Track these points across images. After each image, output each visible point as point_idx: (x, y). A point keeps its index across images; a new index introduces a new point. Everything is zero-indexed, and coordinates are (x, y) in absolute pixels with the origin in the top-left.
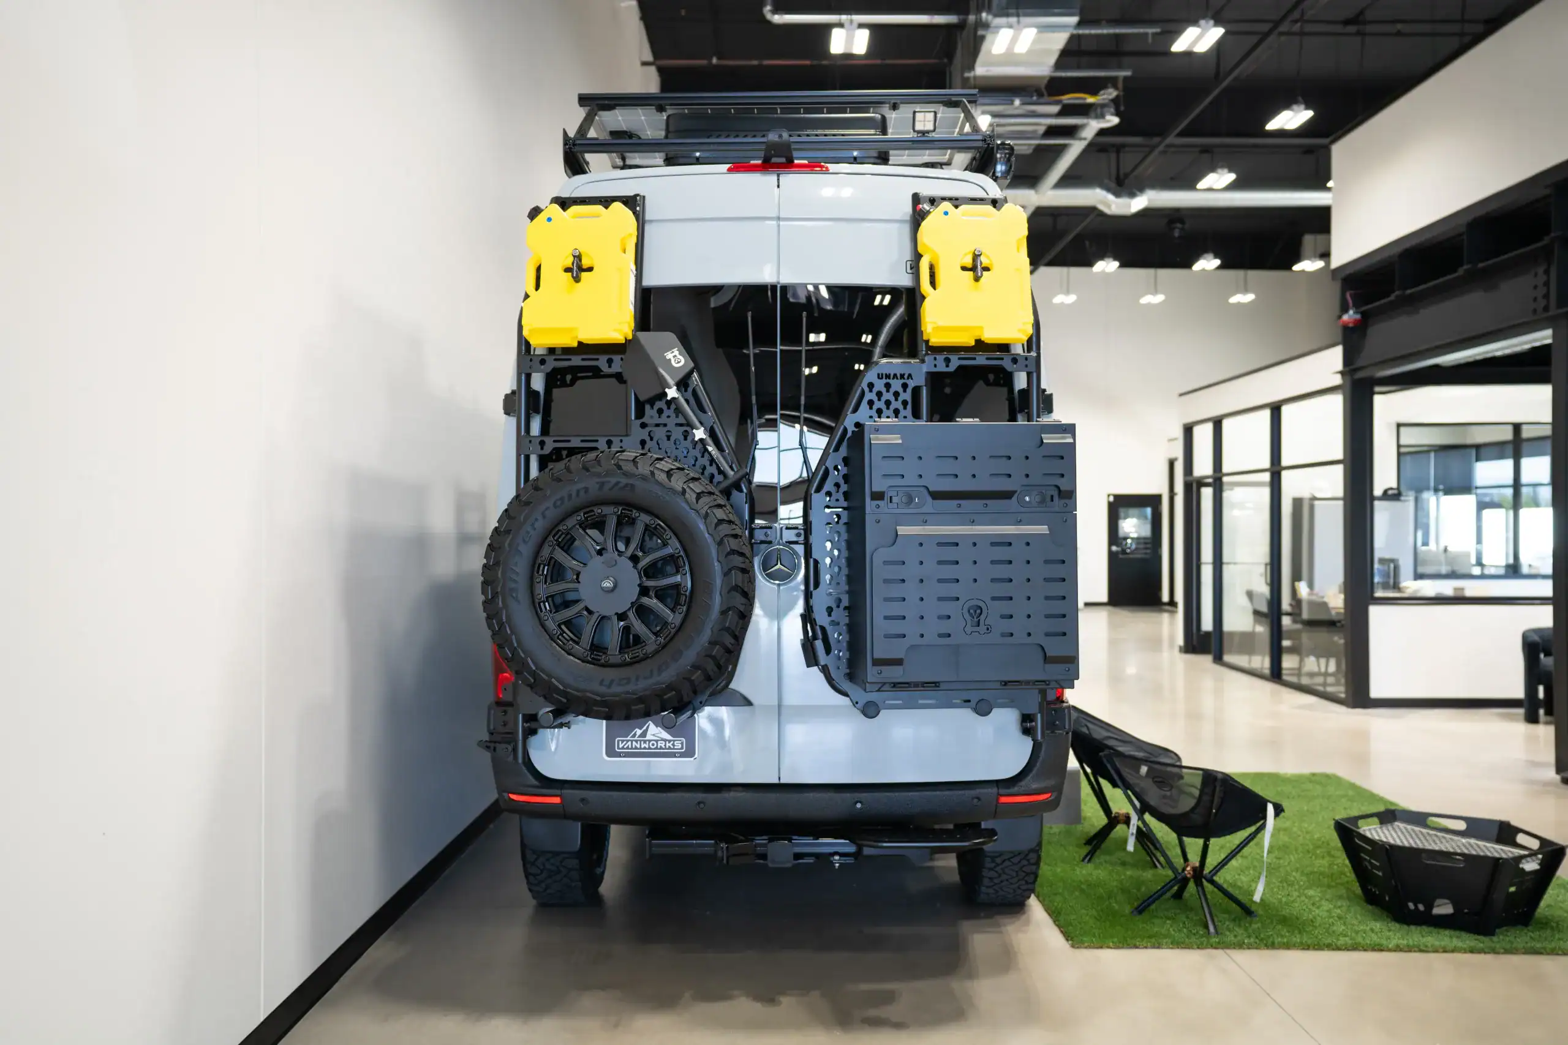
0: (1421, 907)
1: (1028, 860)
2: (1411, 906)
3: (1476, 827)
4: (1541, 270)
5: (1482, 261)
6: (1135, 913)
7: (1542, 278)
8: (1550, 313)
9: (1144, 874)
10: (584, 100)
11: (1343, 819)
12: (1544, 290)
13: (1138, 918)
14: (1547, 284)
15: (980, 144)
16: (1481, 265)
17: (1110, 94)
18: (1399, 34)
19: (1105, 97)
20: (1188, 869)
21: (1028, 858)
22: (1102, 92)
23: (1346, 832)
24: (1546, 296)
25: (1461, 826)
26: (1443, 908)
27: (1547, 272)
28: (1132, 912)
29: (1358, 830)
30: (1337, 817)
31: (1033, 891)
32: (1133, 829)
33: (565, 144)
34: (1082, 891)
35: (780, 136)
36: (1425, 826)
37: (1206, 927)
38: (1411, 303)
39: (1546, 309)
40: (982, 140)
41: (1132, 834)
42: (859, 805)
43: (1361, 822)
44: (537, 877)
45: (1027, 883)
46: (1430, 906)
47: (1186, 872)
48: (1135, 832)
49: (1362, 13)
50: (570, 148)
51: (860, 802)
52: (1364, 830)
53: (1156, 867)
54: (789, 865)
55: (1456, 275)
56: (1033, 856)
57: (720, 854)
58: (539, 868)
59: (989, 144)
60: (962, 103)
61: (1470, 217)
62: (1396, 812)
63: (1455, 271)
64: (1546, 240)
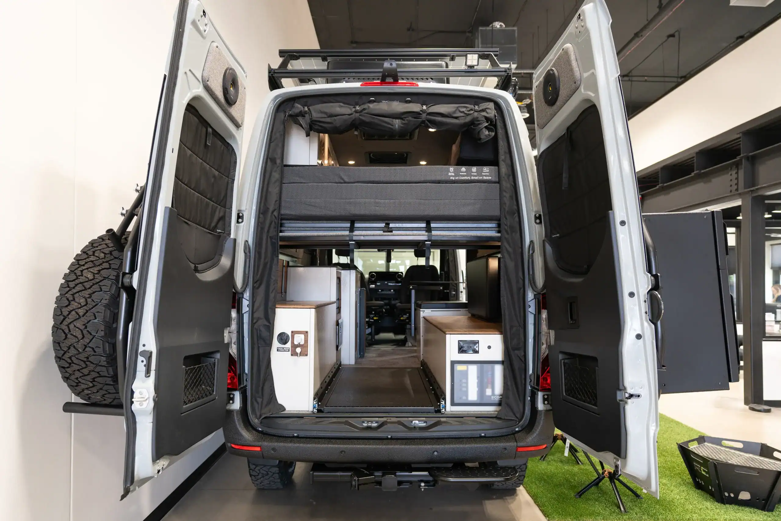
0: (732, 495)
1: (521, 469)
2: (726, 494)
3: (748, 447)
4: (734, 172)
5: (703, 170)
6: (577, 496)
7: (734, 176)
8: (739, 192)
9: (574, 469)
10: (282, 53)
11: (682, 443)
12: (736, 182)
13: (579, 500)
14: (737, 179)
15: (503, 73)
16: (702, 171)
17: (527, 102)
18: (646, 81)
19: (525, 103)
20: (606, 473)
21: (521, 468)
22: (524, 101)
23: (684, 451)
24: (737, 184)
25: (740, 446)
26: (745, 496)
27: (737, 173)
28: (576, 496)
29: (689, 449)
30: (679, 442)
31: (522, 484)
32: (567, 445)
33: (269, 72)
34: (545, 480)
35: (391, 64)
36: (721, 446)
37: (619, 508)
38: (665, 190)
39: (737, 190)
40: (504, 71)
41: (567, 447)
42: (436, 453)
43: (690, 444)
44: (256, 477)
45: (520, 480)
46: (737, 495)
47: (605, 475)
48: (569, 446)
49: (630, 72)
50: (272, 75)
51: (437, 451)
52: (692, 449)
53: (578, 464)
54: (395, 490)
55: (690, 176)
56: (524, 466)
57: (354, 483)
58: (257, 472)
59: (508, 73)
60: (490, 55)
61: (697, 150)
62: (705, 438)
63: (691, 174)
64: (738, 158)
